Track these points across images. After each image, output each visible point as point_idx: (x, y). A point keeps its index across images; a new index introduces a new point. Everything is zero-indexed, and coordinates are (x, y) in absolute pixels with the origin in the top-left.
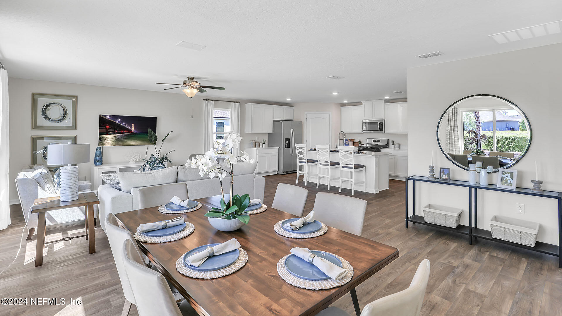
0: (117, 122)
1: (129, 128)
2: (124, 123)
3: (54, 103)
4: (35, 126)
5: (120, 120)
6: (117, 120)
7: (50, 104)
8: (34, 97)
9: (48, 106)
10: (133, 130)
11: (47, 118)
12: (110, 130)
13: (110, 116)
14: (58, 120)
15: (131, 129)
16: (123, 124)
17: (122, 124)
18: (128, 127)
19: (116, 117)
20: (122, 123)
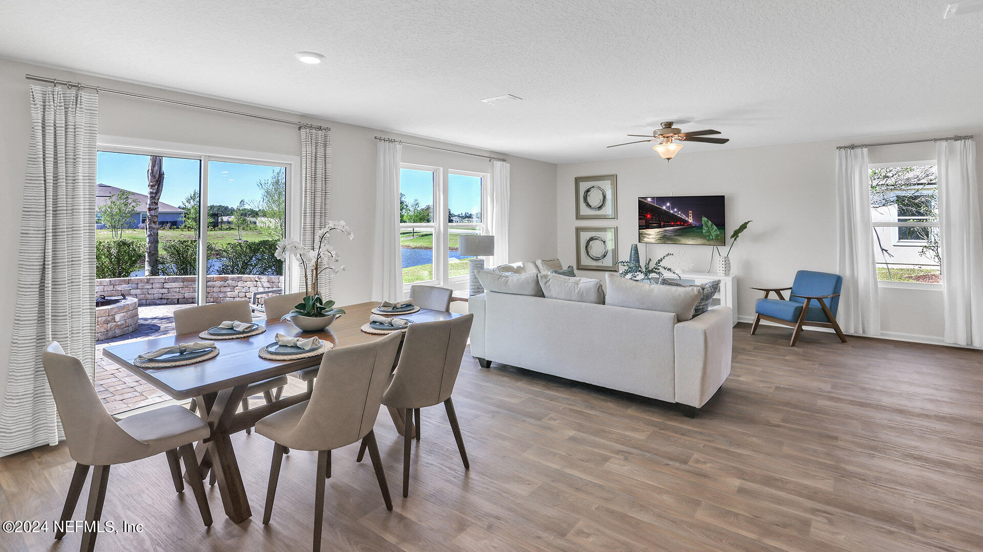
0: (664, 208)
1: (684, 217)
2: (675, 210)
3: (593, 187)
4: (579, 217)
5: (668, 204)
6: (664, 203)
7: (591, 188)
8: (578, 180)
9: (588, 191)
10: (690, 221)
11: (588, 205)
12: (652, 221)
13: (653, 198)
14: (599, 208)
15: (687, 219)
16: (674, 212)
17: (672, 212)
18: (682, 216)
19: (662, 200)
20: (673, 209)
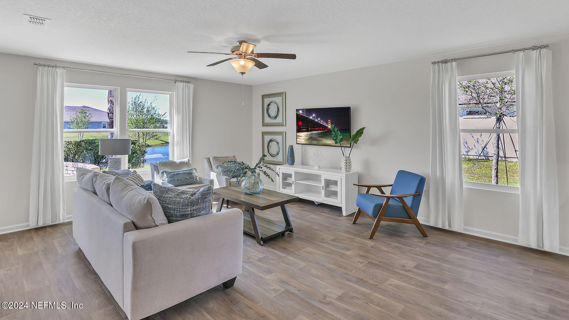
0: (311, 118)
1: (325, 124)
2: (319, 119)
3: (272, 102)
4: (264, 125)
5: (314, 115)
6: (311, 115)
7: (270, 103)
8: (264, 97)
9: (269, 105)
10: (329, 127)
11: (269, 116)
12: (303, 127)
13: (303, 110)
14: (275, 117)
15: (327, 125)
16: (318, 120)
17: (316, 120)
18: (324, 123)
19: (310, 111)
20: (317, 118)
